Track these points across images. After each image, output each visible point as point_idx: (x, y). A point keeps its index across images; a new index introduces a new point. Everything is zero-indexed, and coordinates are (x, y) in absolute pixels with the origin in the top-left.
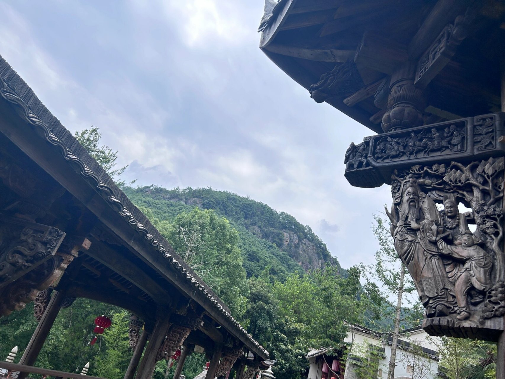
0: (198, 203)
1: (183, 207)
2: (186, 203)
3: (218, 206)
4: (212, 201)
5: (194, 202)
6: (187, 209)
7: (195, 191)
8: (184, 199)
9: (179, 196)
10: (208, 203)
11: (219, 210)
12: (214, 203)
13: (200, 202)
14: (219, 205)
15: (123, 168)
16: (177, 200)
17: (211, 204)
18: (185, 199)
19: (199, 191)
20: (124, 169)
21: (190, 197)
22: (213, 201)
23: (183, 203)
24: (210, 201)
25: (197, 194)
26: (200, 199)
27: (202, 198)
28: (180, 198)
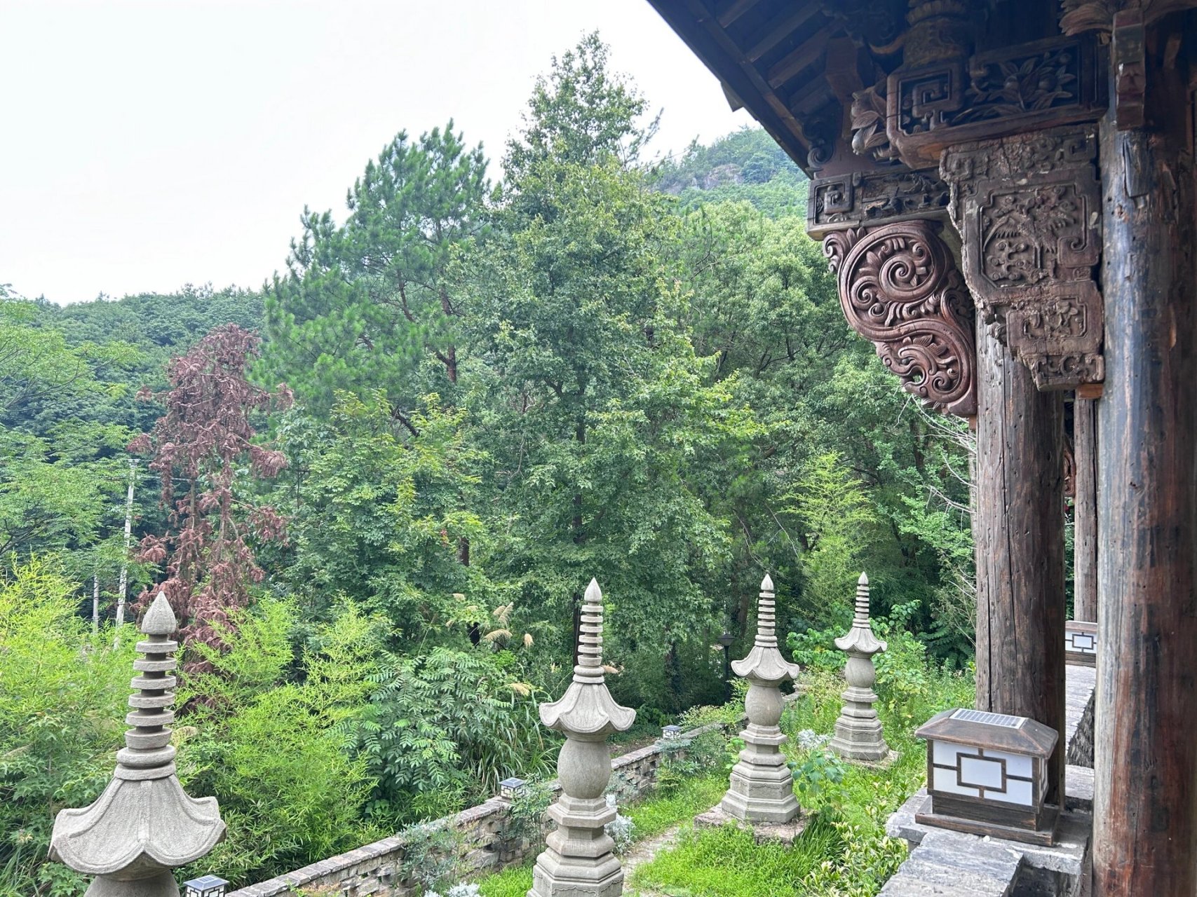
0: (730, 175)
1: (700, 198)
2: (702, 186)
3: (782, 163)
4: (762, 159)
5: (720, 178)
6: (713, 198)
7: (712, 150)
8: (695, 179)
9: (679, 177)
10: (754, 167)
11: (787, 173)
12: (770, 162)
13: (733, 172)
14: (782, 160)
15: (654, 120)
16: (679, 187)
17: (761, 166)
18: (697, 177)
19: (721, 146)
20: (656, 122)
21: (706, 170)
22: (763, 155)
23: (697, 189)
24: (757, 161)
25: (721, 154)
26: (731, 165)
27: (735, 160)
28: (684, 180)
